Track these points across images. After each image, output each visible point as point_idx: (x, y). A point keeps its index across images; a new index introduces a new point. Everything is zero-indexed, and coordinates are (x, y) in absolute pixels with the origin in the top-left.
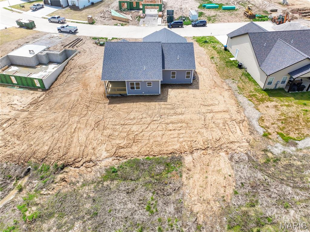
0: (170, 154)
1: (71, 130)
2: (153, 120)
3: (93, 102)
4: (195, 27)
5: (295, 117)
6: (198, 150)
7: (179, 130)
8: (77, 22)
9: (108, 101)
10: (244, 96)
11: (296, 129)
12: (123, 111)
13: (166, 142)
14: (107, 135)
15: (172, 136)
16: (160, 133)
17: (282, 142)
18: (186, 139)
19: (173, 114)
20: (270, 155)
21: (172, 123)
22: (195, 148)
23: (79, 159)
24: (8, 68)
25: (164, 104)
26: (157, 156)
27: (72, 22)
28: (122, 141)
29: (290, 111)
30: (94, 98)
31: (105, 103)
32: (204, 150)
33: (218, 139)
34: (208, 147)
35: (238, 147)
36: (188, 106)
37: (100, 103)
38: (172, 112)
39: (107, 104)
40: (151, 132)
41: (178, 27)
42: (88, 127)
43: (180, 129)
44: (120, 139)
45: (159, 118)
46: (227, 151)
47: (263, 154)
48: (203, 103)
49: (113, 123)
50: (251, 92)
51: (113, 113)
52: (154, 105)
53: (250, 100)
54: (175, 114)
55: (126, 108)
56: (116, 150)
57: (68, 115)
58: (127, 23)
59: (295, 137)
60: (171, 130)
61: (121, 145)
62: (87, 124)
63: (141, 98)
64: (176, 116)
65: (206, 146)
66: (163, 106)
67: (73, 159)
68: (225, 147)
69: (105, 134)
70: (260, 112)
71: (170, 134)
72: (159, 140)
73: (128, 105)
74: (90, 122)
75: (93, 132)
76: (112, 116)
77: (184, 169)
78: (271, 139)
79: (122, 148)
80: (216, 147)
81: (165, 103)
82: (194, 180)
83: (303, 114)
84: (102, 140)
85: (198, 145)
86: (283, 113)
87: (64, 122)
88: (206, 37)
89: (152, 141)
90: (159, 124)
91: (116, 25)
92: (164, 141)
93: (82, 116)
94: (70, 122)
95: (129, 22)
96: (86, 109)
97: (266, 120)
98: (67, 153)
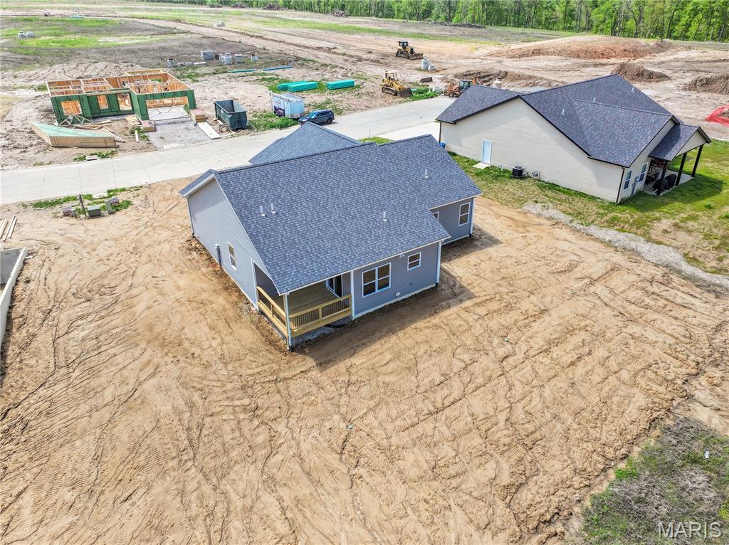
0: (650, 428)
1: (274, 529)
2: (499, 358)
3: (258, 387)
6: (688, 380)
9: (310, 362)
12: (390, 370)
14: (425, 472)
16: (560, 383)
19: (528, 321)
21: (552, 343)
22: (678, 380)
25: (476, 305)
26: (629, 451)
28: (492, 465)
30: (250, 372)
31: (305, 372)
37: (285, 379)
38: (518, 317)
39: (315, 373)
42: (329, 484)
44: (477, 461)
45: (508, 347)
49: (400, 423)
50: (601, 214)
51: (365, 391)
54: (530, 319)
55: (388, 357)
56: (509, 506)
57: (200, 475)
58: (114, 150)
60: (573, 364)
61: (505, 479)
62: (314, 474)
63: (400, 311)
64: (538, 323)
66: (481, 311)
69: (413, 473)
70: (668, 246)
73: (386, 346)
74: (312, 459)
75: (364, 491)
76: (372, 404)
79: (517, 490)
84: (426, 501)
87: (211, 514)
89: (567, 417)
90: (527, 362)
92: (594, 399)
93: (263, 452)
94: (238, 503)
95: (118, 147)
96: (256, 422)
97: (700, 257)
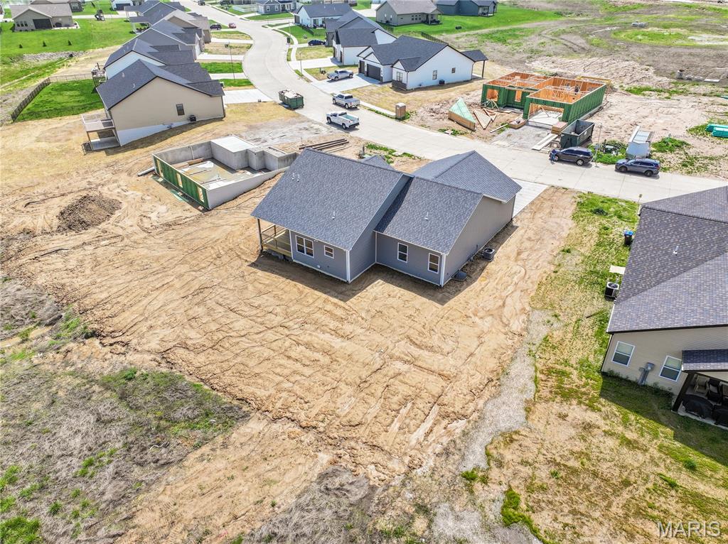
0: (239, 399)
1: (158, 284)
2: (285, 324)
3: (233, 253)
4: (622, 172)
5: (614, 481)
6: (293, 421)
7: (304, 365)
8: (377, 112)
9: (254, 260)
10: (534, 365)
11: (574, 512)
12: (257, 286)
13: (257, 375)
14: (192, 316)
15: (278, 370)
16: (267, 353)
17: (492, 517)
18: (296, 388)
19: (329, 331)
20: (420, 524)
21: (308, 346)
22: (291, 414)
23: (117, 334)
24: (202, 162)
25: (335, 304)
26: (218, 391)
27: (370, 110)
28: (199, 336)
29: (617, 458)
31: (246, 261)
32: (304, 428)
33: (352, 423)
34: (315, 428)
35: (373, 463)
36: (376, 329)
37: (240, 258)
38: (333, 324)
39: (246, 264)
40: (254, 344)
41: (575, 163)
42: (183, 291)
43: (308, 363)
44: (201, 331)
45: (296, 326)
46: (340, 457)
47: (405, 512)
48: (415, 336)
49: (221, 300)
50: (566, 362)
51: (240, 283)
52: (316, 298)
53: (536, 381)
54: (333, 332)
55: (267, 282)
56: (174, 346)
57: (181, 259)
58: (469, 131)
59: (544, 528)
60: (289, 357)
61: (190, 342)
62: (187, 285)
63: (309, 275)
64: (331, 336)
65: (314, 423)
66: (329, 307)
67: (112, 329)
68: (346, 448)
69: (191, 312)
70: (527, 418)
71: (280, 365)
72: (250, 365)
74: (195, 282)
75: (181, 301)
76: (232, 288)
77: (220, 439)
78: (472, 492)
79: (184, 348)
80: (331, 436)
81: (341, 303)
82: (205, 468)
83: (650, 485)
84: (175, 320)
85: (303, 413)
86: (588, 452)
87: (164, 268)
88: (621, 201)
89: (239, 359)
90: (282, 336)
91: (443, 131)
92: (257, 370)
93: (196, 269)
94: (170, 272)
95: (475, 131)
96: (212, 260)
97: (520, 445)
98: (115, 316)
